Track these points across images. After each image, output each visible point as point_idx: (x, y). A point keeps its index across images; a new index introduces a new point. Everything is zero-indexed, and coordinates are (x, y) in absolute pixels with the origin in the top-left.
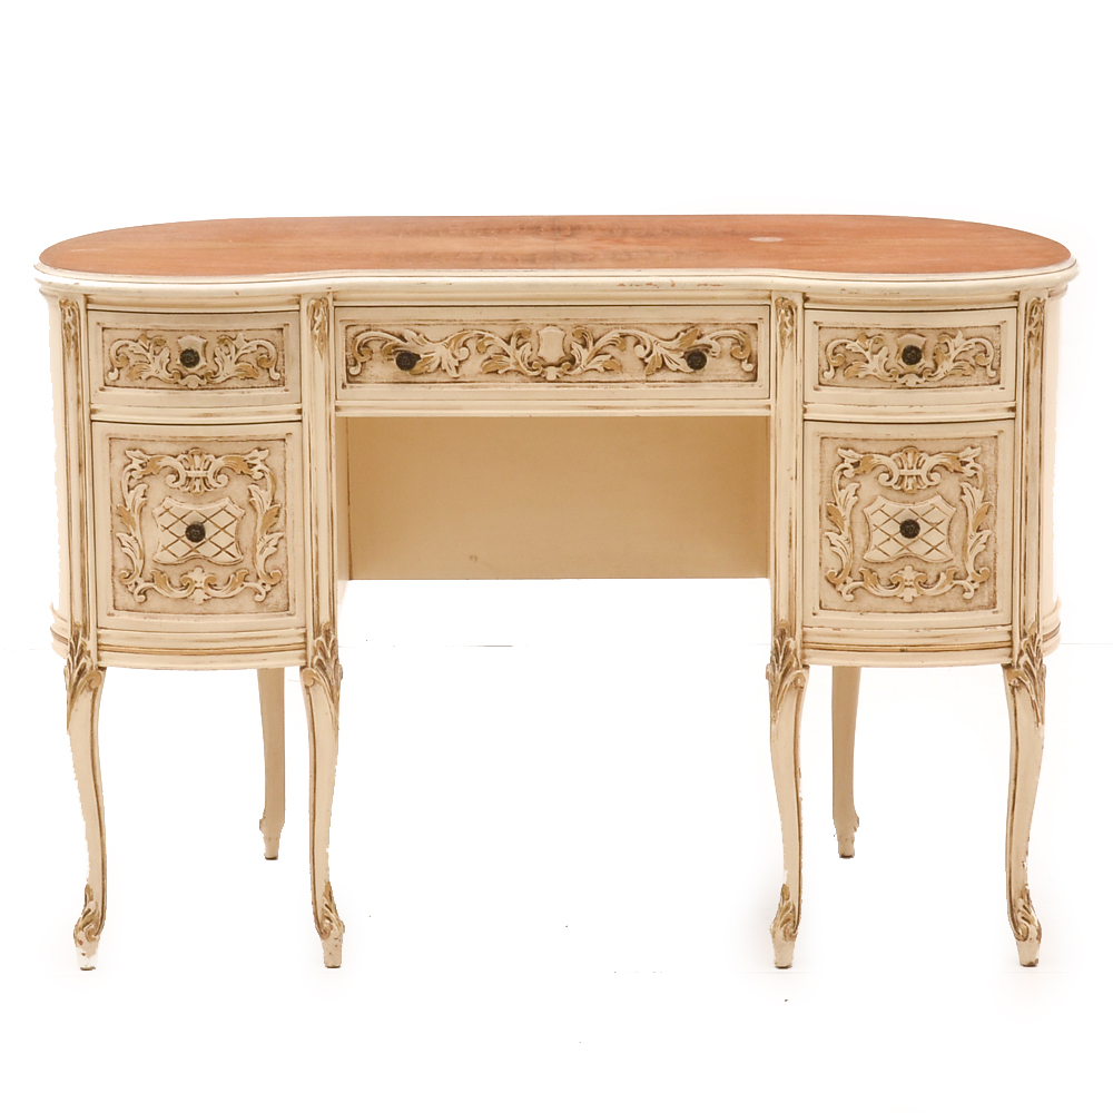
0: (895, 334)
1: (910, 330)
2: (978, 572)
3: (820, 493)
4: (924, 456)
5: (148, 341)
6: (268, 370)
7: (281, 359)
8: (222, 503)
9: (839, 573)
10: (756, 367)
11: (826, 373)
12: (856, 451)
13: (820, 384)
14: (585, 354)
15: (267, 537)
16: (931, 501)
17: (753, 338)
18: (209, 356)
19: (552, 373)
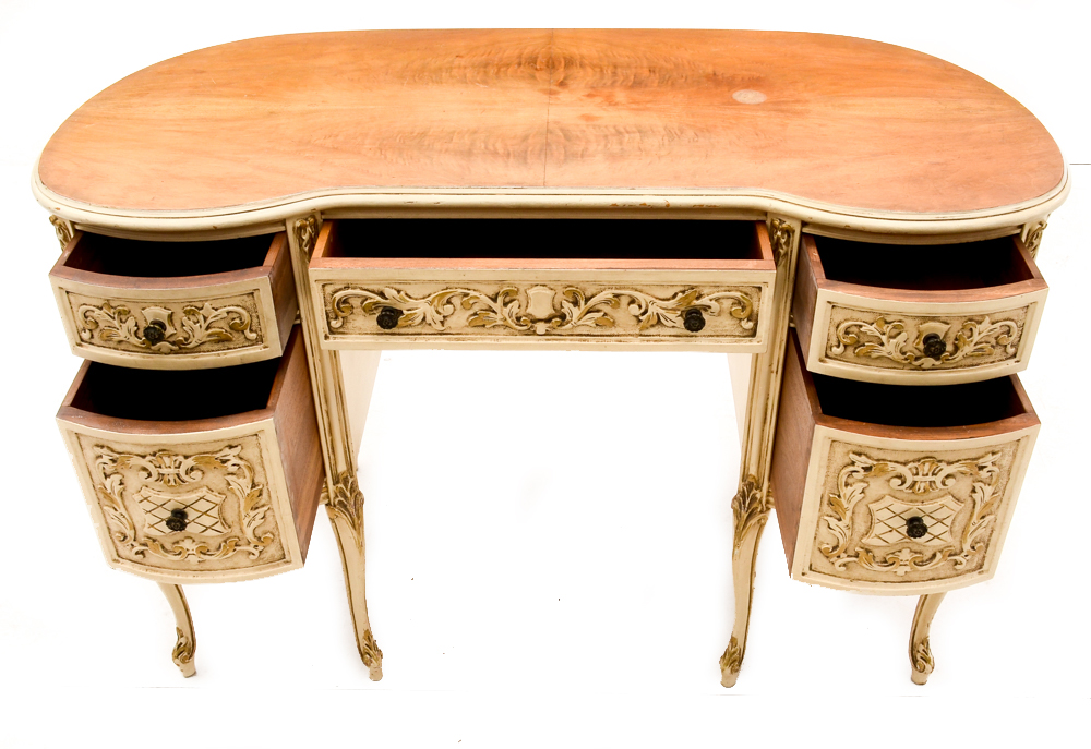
0: (917, 321)
1: (933, 319)
2: (973, 548)
3: (824, 484)
4: (942, 465)
5: (113, 310)
6: (243, 332)
7: (255, 320)
8: (200, 494)
9: (835, 548)
10: (756, 325)
11: (834, 349)
12: (869, 457)
13: (827, 356)
14: (576, 312)
15: (252, 513)
16: (941, 501)
17: (755, 298)
18: (178, 325)
19: (541, 328)
